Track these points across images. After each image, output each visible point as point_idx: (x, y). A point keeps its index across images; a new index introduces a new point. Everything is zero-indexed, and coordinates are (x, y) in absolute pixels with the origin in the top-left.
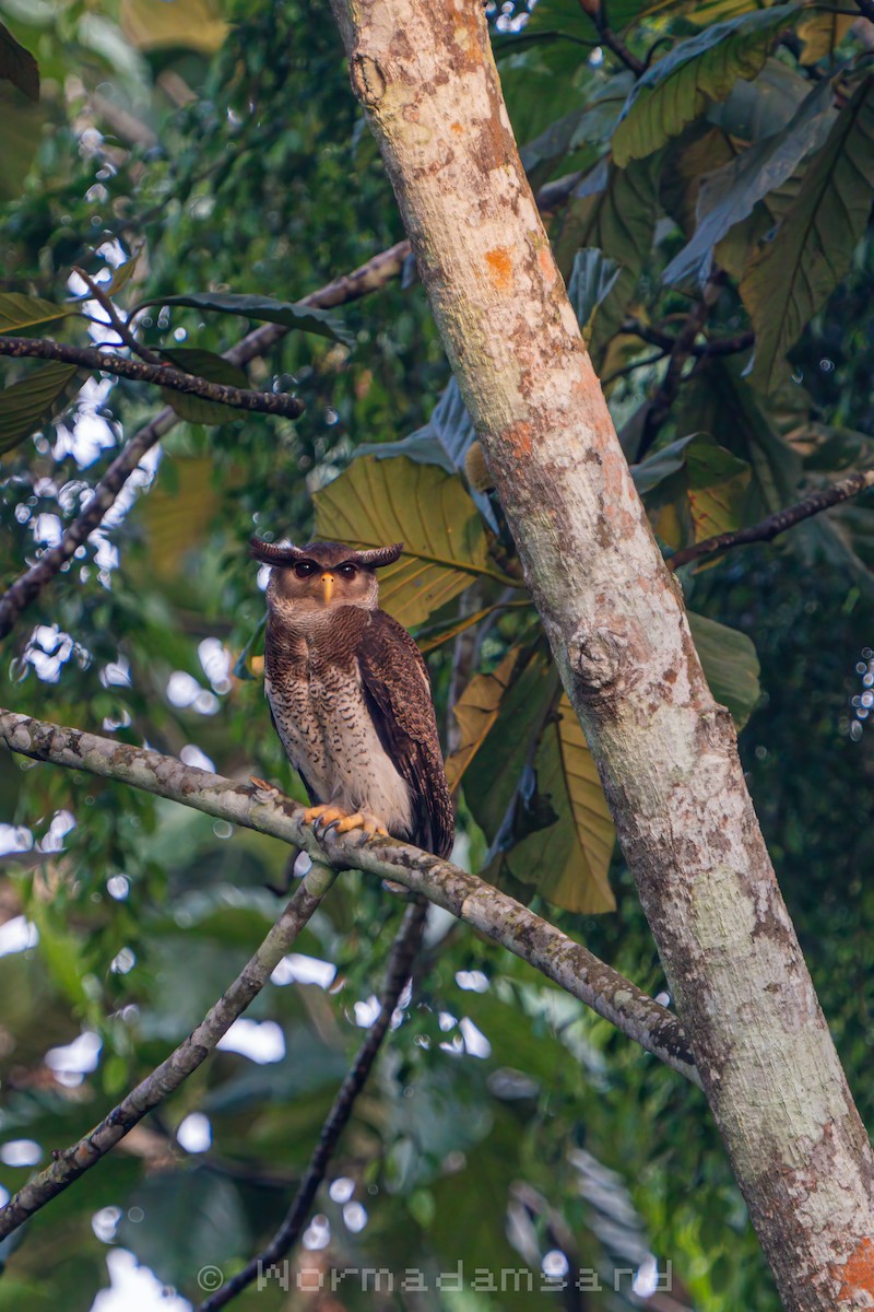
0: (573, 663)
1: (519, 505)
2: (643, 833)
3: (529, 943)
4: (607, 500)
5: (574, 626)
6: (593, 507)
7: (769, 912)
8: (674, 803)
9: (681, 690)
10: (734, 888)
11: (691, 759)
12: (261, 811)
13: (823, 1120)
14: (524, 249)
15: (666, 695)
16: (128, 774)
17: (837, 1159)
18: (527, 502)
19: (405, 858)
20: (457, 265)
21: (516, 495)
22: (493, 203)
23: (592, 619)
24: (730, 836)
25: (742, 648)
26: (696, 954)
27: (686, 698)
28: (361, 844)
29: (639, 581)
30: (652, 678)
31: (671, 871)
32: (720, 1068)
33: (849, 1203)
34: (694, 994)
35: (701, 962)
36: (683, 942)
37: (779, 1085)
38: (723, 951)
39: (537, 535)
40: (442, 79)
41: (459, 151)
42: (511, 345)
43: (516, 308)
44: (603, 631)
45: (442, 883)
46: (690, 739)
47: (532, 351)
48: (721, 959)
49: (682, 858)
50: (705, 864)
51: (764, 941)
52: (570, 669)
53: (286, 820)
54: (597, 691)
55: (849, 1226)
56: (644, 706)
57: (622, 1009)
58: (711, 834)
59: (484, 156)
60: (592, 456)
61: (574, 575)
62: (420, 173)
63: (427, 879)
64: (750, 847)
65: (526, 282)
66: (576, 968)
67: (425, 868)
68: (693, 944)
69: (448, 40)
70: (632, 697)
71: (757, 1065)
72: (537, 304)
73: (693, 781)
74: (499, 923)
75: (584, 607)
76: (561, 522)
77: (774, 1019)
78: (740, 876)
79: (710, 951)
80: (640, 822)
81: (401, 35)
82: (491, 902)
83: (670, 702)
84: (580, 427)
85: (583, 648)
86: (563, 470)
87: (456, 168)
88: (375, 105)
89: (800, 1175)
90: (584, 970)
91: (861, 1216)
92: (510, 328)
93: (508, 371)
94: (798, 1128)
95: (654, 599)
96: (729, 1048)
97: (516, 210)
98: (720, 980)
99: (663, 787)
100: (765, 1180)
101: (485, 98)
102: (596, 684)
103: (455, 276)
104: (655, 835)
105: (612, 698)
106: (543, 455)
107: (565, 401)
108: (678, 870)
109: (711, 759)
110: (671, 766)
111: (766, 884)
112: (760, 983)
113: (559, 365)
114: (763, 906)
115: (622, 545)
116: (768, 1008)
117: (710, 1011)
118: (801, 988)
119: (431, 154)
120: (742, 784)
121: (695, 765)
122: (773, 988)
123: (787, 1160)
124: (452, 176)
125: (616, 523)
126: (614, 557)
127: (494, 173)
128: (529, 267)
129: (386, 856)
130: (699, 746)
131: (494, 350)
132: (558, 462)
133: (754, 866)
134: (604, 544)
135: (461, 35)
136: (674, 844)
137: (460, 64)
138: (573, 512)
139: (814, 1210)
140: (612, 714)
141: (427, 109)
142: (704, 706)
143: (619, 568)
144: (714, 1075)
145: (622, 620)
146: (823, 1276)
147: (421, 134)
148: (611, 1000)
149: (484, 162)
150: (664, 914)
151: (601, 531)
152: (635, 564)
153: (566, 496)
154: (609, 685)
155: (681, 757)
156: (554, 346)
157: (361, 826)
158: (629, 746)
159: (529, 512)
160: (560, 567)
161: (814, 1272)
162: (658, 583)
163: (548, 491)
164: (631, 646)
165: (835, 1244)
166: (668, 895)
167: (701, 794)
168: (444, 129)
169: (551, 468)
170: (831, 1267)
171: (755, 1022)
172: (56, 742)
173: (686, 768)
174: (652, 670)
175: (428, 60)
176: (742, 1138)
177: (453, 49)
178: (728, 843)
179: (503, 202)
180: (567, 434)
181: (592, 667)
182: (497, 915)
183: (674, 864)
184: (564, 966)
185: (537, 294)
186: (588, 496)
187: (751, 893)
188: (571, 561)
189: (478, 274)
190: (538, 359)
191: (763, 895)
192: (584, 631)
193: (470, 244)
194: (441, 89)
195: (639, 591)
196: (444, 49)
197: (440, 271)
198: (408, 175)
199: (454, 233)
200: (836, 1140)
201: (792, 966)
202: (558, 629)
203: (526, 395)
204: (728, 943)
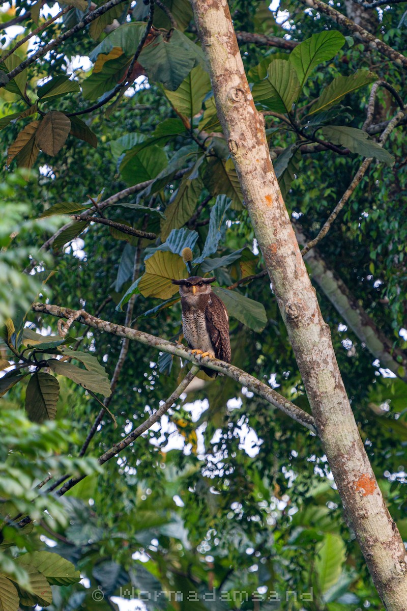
0: (287, 311)
1: (272, 266)
2: (304, 359)
3: (259, 389)
4: (297, 266)
5: (287, 301)
6: (293, 268)
7: (339, 382)
8: (314, 351)
9: (316, 319)
10: (329, 375)
11: (319, 339)
12: (178, 350)
13: (352, 441)
14: (276, 195)
15: (312, 321)
16: (139, 339)
17: (356, 452)
18: (274, 266)
19: (221, 364)
20: (257, 199)
21: (271, 264)
22: (267, 182)
23: (292, 299)
24: (329, 361)
25: (261, 308)
26: (318, 393)
27: (317, 322)
28: (208, 361)
29: (305, 289)
30: (308, 316)
31: (312, 370)
32: (324, 425)
33: (359, 464)
34: (317, 404)
35: (320, 395)
36: (315, 390)
37: (341, 430)
38: (326, 393)
39: (277, 275)
40: (254, 147)
41: (258, 167)
42: (272, 222)
43: (273, 211)
44: (295, 302)
45: (233, 372)
46: (319, 333)
47: (277, 224)
48: (325, 395)
49: (315, 366)
50: (322, 368)
51: (337, 390)
52: (285, 313)
53: (186, 353)
54: (293, 319)
55: (359, 470)
56: (306, 324)
57: (287, 408)
58: (324, 360)
59: (265, 169)
60: (293, 253)
61: (287, 286)
62: (247, 173)
63: (228, 371)
64: (334, 364)
65: (276, 204)
66: (273, 397)
67: (227, 367)
68: (318, 391)
69: (256, 136)
70: (303, 321)
71: (335, 425)
72: (279, 211)
73: (319, 345)
74: (250, 383)
75: (290, 296)
76: (284, 272)
77: (340, 412)
78: (331, 372)
79: (322, 393)
80: (304, 356)
81: (243, 134)
82: (247, 378)
83: (313, 323)
84: (290, 245)
85: (290, 307)
86: (285, 257)
87: (257, 172)
88: (234, 154)
89: (346, 456)
90: (276, 397)
91: (362, 468)
92: (271, 217)
93: (270, 229)
94: (346, 442)
95: (309, 294)
96: (327, 420)
97: (273, 184)
98: (325, 401)
99: (311, 346)
100: (336, 457)
101: (265, 153)
102: (293, 317)
103: (256, 202)
104: (308, 360)
105: (297, 321)
106: (280, 253)
107: (286, 238)
108: (314, 370)
109: (324, 339)
110: (313, 341)
111: (338, 375)
112: (336, 402)
113: (284, 228)
114: (337, 380)
115: (301, 278)
116: (338, 409)
117: (322, 409)
118: (347, 403)
119: (250, 168)
120: (332, 346)
121: (320, 340)
122: (339, 403)
123: (342, 451)
124: (256, 174)
125: (299, 273)
126: (299, 282)
127: (268, 174)
128: (277, 200)
129: (216, 364)
130: (321, 335)
131: (267, 223)
132: (284, 255)
133: (335, 369)
134: (296, 278)
135: (259, 135)
136: (313, 363)
137: (259, 143)
138: (288, 269)
139: (349, 465)
140: (297, 326)
141: (249, 155)
142: (322, 324)
143: (300, 285)
144: (322, 427)
145: (301, 299)
146: (351, 484)
147: (248, 162)
148: (284, 406)
149: (265, 171)
150: (309, 382)
151: (295, 274)
152: (304, 284)
153: (286, 264)
154: (296, 318)
155: (316, 338)
156: (283, 222)
157: (208, 355)
158: (301, 335)
159: (275, 269)
160: (283, 284)
161: (349, 483)
162: (310, 289)
163: (280, 263)
164: (303, 307)
165: (355, 475)
166: (311, 377)
167: (321, 348)
168: (254, 161)
169: (282, 256)
170: (354, 482)
171: (335, 413)
172: (118, 330)
173: (317, 341)
174: (308, 314)
175: (250, 142)
176: (329, 445)
177: (257, 138)
178: (328, 362)
179: (270, 182)
180: (287, 247)
181: (292, 312)
182: (249, 381)
183: (313, 368)
184: (269, 396)
185: (279, 208)
186: (292, 264)
187: (334, 376)
188: (287, 283)
189: (263, 202)
190: (279, 226)
191: (337, 377)
192: (290, 302)
193: (261, 193)
194: (254, 150)
195: (305, 291)
196: (254, 138)
197: (252, 200)
198: (243, 173)
199: (256, 190)
200: (356, 446)
201: (345, 397)
202: (282, 302)
203: (275, 236)
204: (328, 390)
